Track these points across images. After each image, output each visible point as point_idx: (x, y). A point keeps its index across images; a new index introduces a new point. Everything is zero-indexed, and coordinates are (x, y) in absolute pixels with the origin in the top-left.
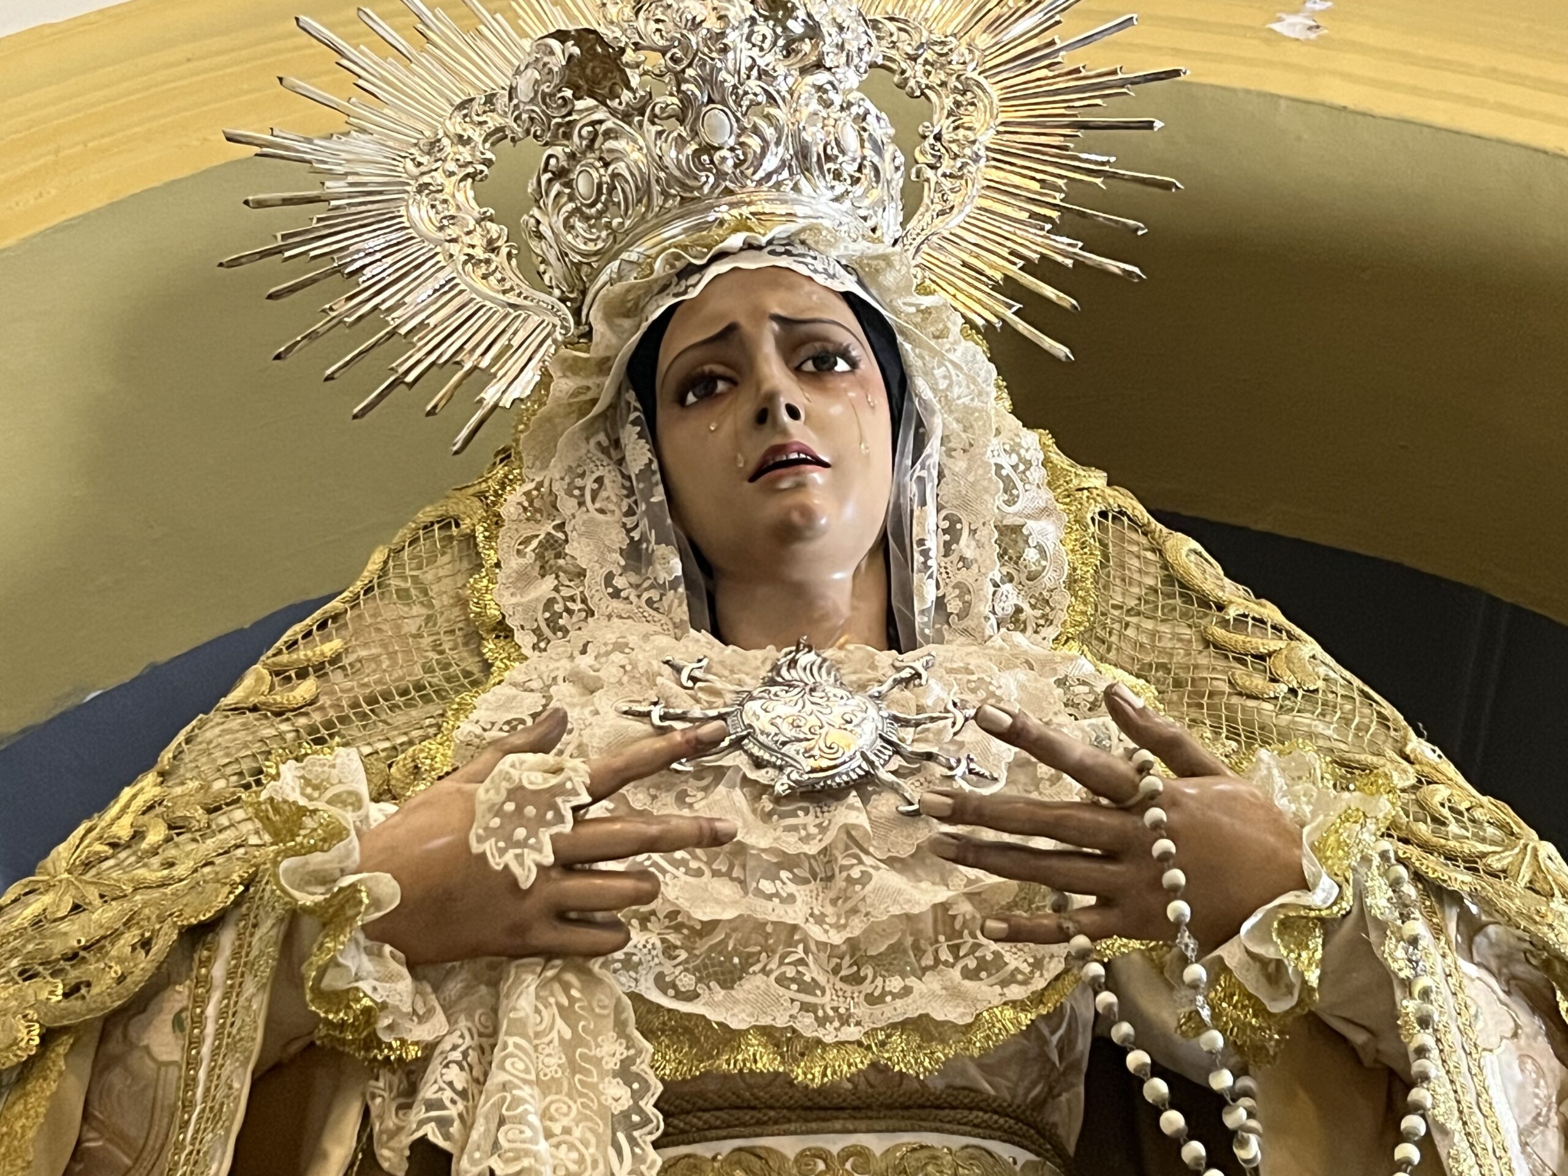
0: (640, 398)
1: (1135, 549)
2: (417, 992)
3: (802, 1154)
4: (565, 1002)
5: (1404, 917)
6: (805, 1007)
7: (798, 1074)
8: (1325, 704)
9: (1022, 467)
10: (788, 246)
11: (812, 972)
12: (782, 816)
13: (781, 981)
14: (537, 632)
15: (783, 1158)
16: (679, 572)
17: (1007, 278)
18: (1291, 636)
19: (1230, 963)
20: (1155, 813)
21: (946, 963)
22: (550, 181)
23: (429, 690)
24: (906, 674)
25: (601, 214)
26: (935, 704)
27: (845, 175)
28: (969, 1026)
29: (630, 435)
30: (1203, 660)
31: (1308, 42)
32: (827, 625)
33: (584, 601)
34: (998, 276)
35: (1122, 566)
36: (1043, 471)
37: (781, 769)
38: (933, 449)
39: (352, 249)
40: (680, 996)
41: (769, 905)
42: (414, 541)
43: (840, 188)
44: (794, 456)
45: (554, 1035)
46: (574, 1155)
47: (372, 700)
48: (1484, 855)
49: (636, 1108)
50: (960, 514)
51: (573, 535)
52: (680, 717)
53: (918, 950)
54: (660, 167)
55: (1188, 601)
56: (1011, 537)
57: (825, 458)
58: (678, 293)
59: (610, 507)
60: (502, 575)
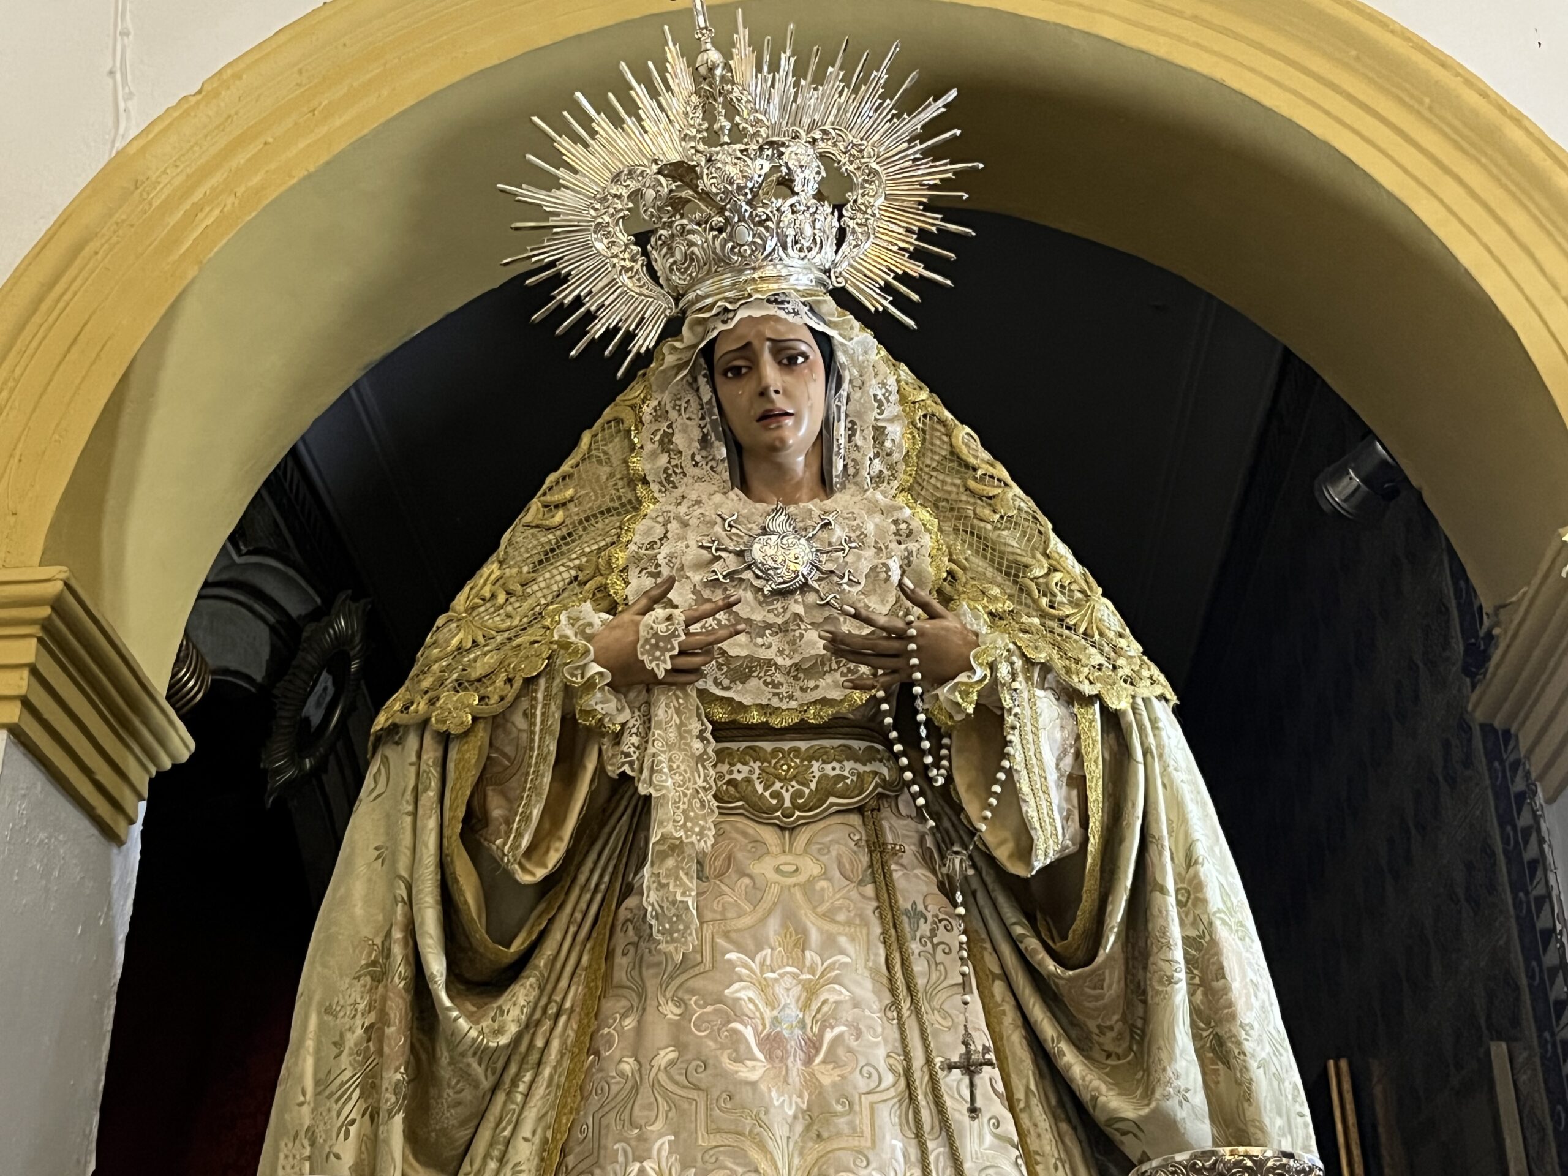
0: (706, 363)
2: (619, 700)
3: (772, 750)
4: (677, 706)
5: (1014, 680)
6: (775, 694)
7: (771, 721)
8: (1016, 524)
9: (887, 394)
11: (779, 677)
12: (768, 604)
13: (766, 684)
14: (661, 483)
15: (765, 751)
16: (725, 455)
17: (887, 283)
18: (1006, 485)
19: (941, 698)
20: (913, 645)
22: (661, 245)
23: (613, 512)
24: (825, 521)
25: (687, 269)
26: (837, 540)
27: (805, 248)
28: (842, 700)
29: (702, 381)
30: (964, 498)
32: (793, 482)
34: (882, 283)
35: (932, 444)
36: (897, 396)
37: (767, 581)
38: (846, 385)
39: (565, 259)
40: (723, 689)
41: (761, 649)
42: (603, 430)
44: (777, 412)
45: (673, 723)
46: (681, 777)
47: (587, 519)
48: (1068, 616)
49: (705, 752)
50: (856, 420)
51: (676, 431)
52: (725, 550)
53: (823, 664)
54: (714, 252)
55: (960, 465)
56: (879, 433)
57: (791, 411)
58: (724, 322)
59: (693, 416)
60: (644, 452)
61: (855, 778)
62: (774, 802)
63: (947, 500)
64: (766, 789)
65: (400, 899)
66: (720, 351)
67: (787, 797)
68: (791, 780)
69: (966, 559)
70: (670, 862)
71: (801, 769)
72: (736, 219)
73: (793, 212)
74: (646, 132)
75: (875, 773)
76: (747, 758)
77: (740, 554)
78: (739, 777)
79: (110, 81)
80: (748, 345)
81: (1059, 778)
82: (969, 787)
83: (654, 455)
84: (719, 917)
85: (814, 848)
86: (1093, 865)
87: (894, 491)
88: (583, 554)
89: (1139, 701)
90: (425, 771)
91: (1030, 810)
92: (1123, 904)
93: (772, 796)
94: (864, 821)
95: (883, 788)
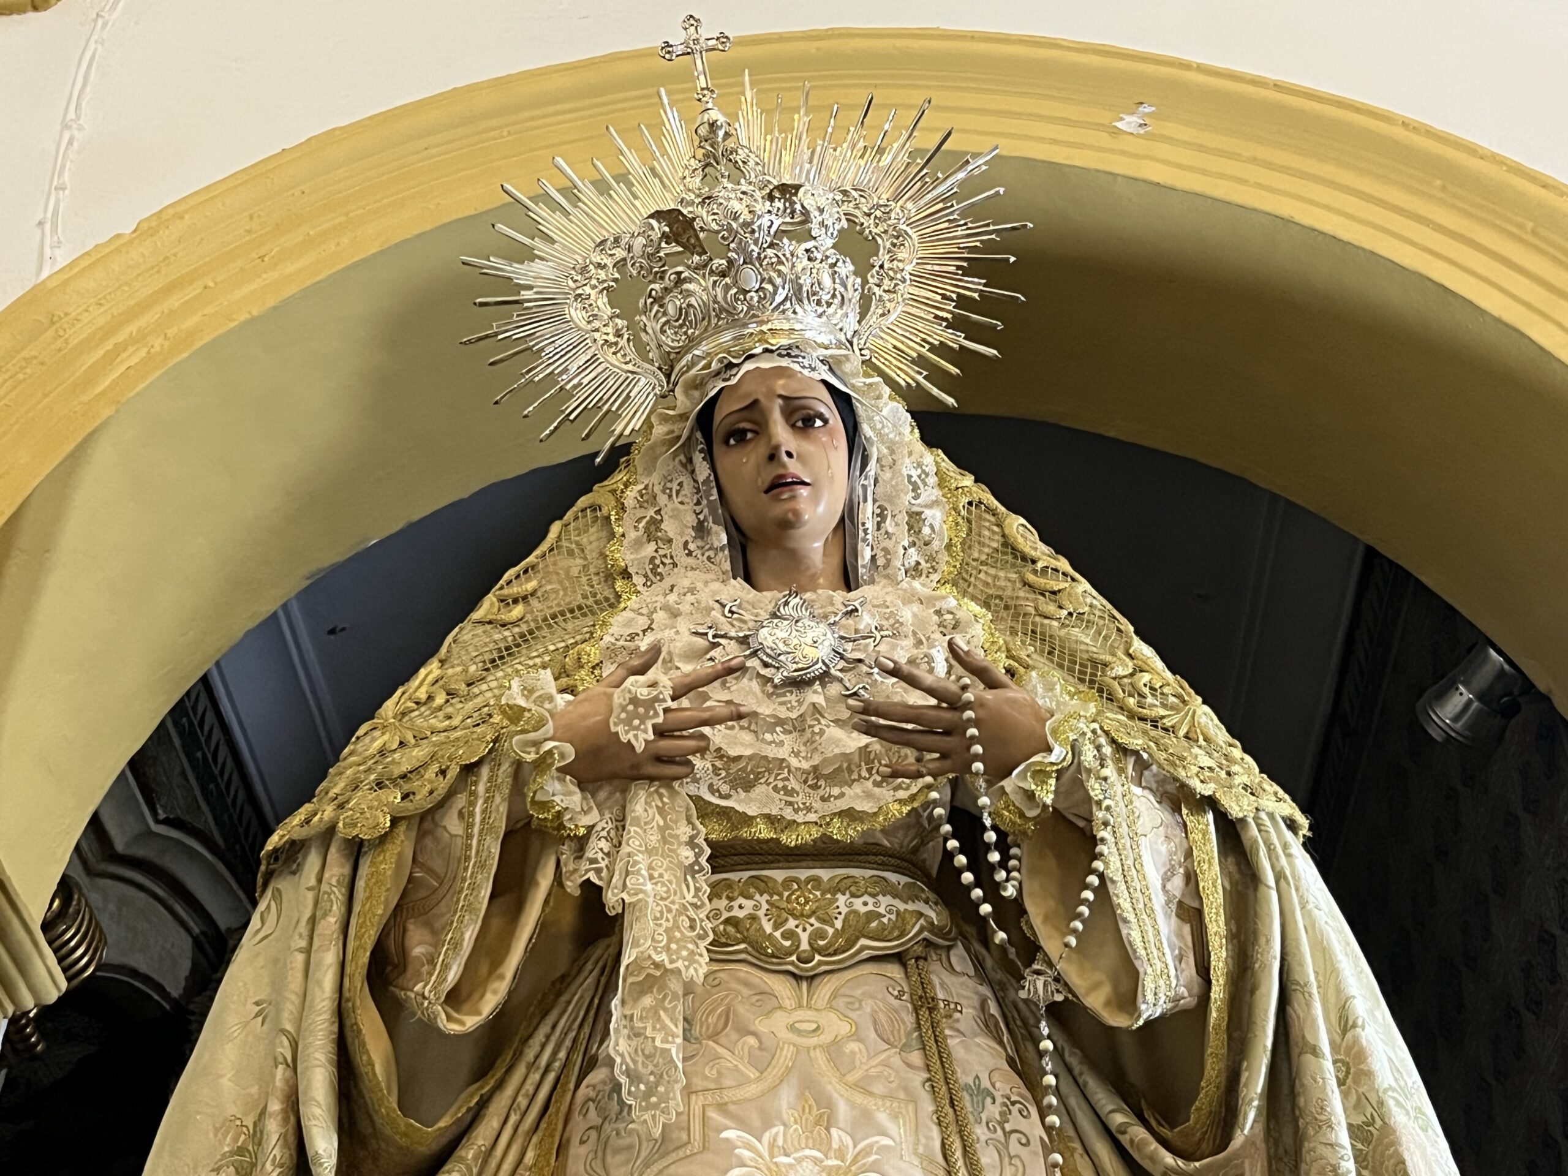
0: (704, 436)
1: (987, 524)
2: (584, 798)
3: (785, 881)
4: (660, 805)
5: (1102, 766)
6: (788, 803)
7: (783, 838)
8: (1088, 621)
9: (923, 476)
10: (787, 352)
11: (793, 784)
12: (778, 695)
13: (776, 789)
14: (646, 576)
15: (775, 881)
16: (725, 542)
17: (920, 356)
18: (1073, 580)
19: (1008, 790)
20: (969, 714)
21: (865, 778)
22: (652, 303)
23: (586, 610)
24: (849, 608)
25: (681, 326)
26: (865, 627)
27: (823, 302)
28: (875, 814)
29: (698, 458)
30: (1022, 594)
31: (1139, 136)
32: (809, 573)
33: (672, 557)
34: (915, 355)
35: (980, 535)
36: (936, 479)
37: (778, 668)
38: (872, 467)
39: (538, 334)
40: (721, 797)
41: (770, 748)
42: (576, 519)
43: (820, 310)
44: (790, 480)
45: (654, 823)
46: (665, 889)
47: (554, 617)
48: (1163, 717)
49: (697, 862)
50: (887, 505)
51: (666, 517)
52: (724, 636)
53: (850, 771)
54: (715, 302)
55: (1016, 557)
56: (915, 520)
57: (808, 480)
58: (725, 380)
59: (687, 500)
60: (625, 542)
61: (893, 917)
62: (787, 943)
63: (1000, 598)
64: (776, 927)
65: (281, 1059)
66: (721, 412)
67: (804, 937)
68: (809, 917)
69: (1028, 656)
70: (648, 1001)
71: (823, 903)
72: (741, 262)
73: (810, 259)
74: (636, 197)
75: (921, 915)
76: (752, 890)
77: (744, 641)
78: (741, 914)
79: (39, 233)
80: (756, 402)
81: (1167, 904)
82: (1046, 919)
83: (637, 544)
84: (712, 1086)
85: (841, 1003)
86: (1218, 1018)
87: (934, 584)
88: (547, 652)
89: (1263, 815)
90: (325, 893)
91: (1133, 934)
92: (1264, 1070)
93: (784, 936)
94: (906, 973)
95: (929, 931)
